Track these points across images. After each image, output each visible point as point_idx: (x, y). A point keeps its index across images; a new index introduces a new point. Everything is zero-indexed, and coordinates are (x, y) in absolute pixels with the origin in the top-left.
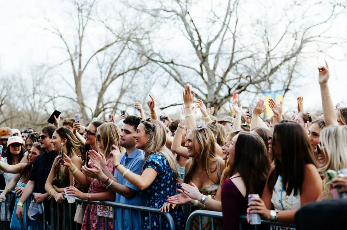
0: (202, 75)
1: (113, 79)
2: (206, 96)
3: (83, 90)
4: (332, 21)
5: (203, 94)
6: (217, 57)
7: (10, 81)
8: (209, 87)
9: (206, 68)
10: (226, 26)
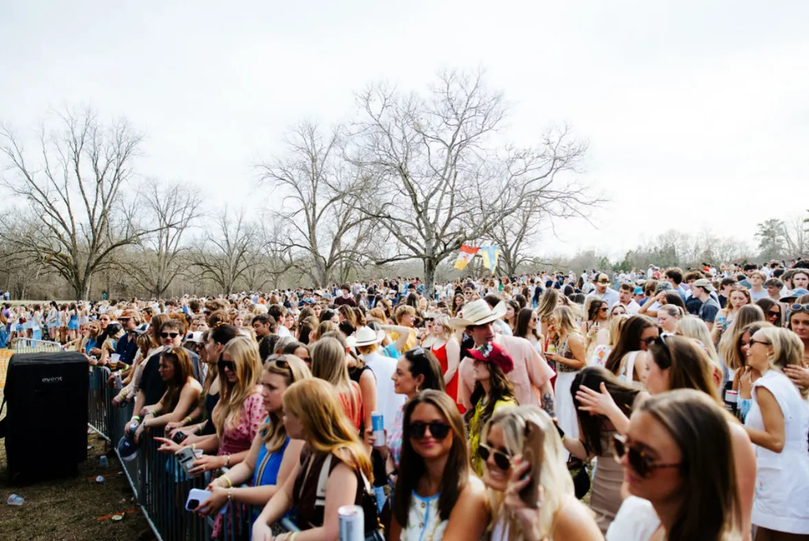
0: (419, 229)
1: (346, 229)
2: (425, 250)
3: (318, 239)
4: (553, 175)
5: (422, 248)
6: (437, 211)
7: (251, 228)
8: (428, 241)
9: (424, 222)
10: (445, 182)
